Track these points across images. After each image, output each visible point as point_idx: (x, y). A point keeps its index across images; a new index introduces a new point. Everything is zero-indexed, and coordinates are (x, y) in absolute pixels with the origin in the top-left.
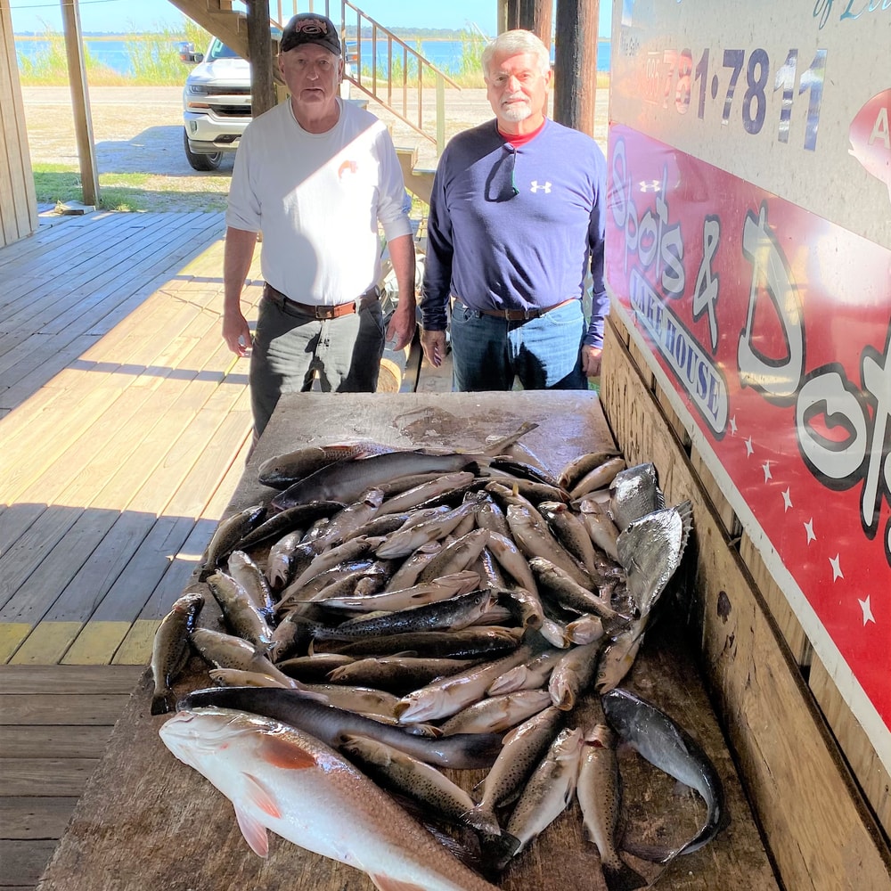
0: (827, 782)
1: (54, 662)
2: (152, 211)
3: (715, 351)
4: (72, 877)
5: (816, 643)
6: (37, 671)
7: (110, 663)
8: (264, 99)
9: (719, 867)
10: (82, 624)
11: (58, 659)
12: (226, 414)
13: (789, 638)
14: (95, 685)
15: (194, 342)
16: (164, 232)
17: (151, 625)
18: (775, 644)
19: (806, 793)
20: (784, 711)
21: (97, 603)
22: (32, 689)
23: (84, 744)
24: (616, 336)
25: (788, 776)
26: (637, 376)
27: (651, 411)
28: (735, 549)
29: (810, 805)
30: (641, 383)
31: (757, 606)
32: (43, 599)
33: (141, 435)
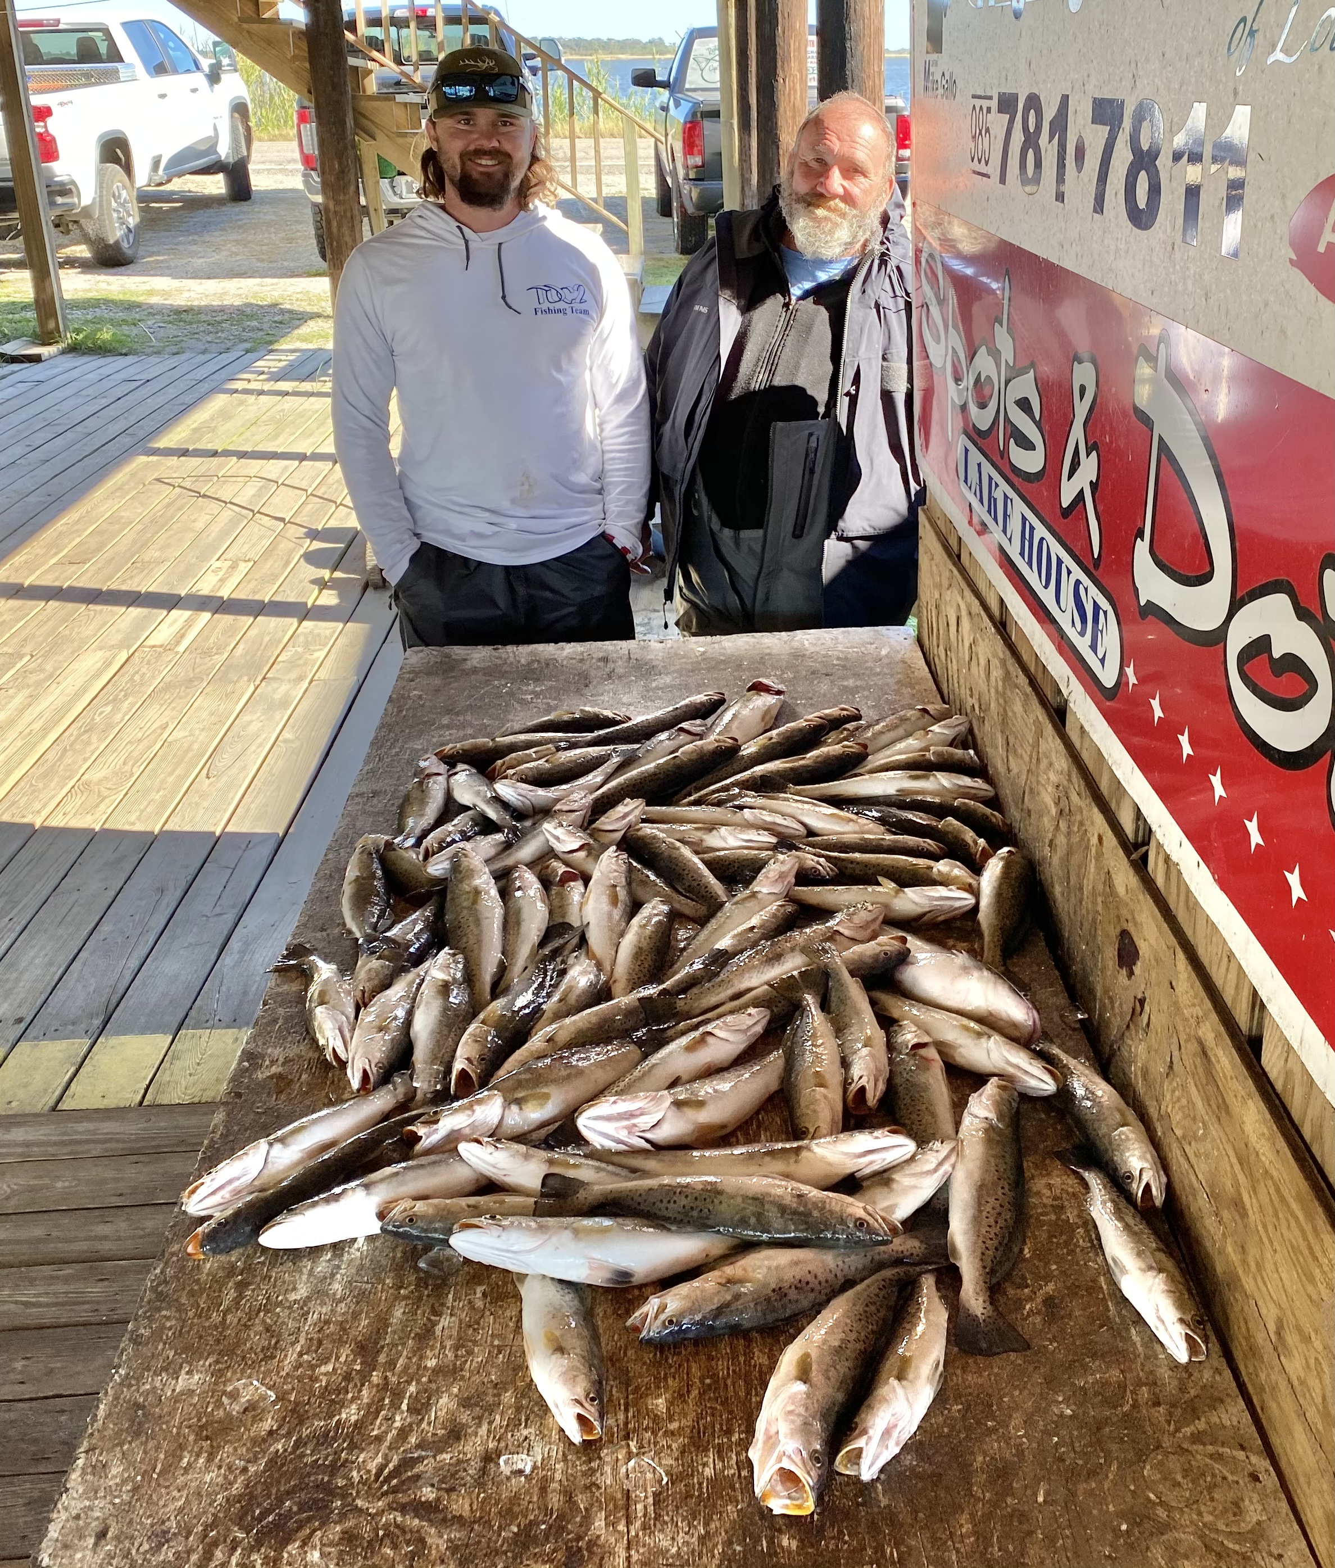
0: (1295, 1206)
1: (47, 1108)
2: (158, 353)
3: (1097, 563)
4: (130, 1443)
5: (1269, 1000)
6: (19, 1124)
7: (141, 1103)
8: (340, 164)
9: (1140, 1349)
10: (88, 1042)
11: (52, 1102)
12: (306, 685)
13: (1228, 995)
14: (118, 1141)
15: (244, 567)
16: (182, 385)
17: (205, 1038)
18: (1208, 1004)
19: (1265, 1227)
20: (1227, 1107)
21: (111, 1007)
22: (11, 1155)
23: (105, 1238)
24: (939, 539)
25: (1238, 1204)
26: (977, 602)
27: (1001, 656)
28: (1140, 865)
29: (1271, 1243)
30: (983, 613)
31: (1179, 950)
32: (20, 1006)
33: (164, 727)
